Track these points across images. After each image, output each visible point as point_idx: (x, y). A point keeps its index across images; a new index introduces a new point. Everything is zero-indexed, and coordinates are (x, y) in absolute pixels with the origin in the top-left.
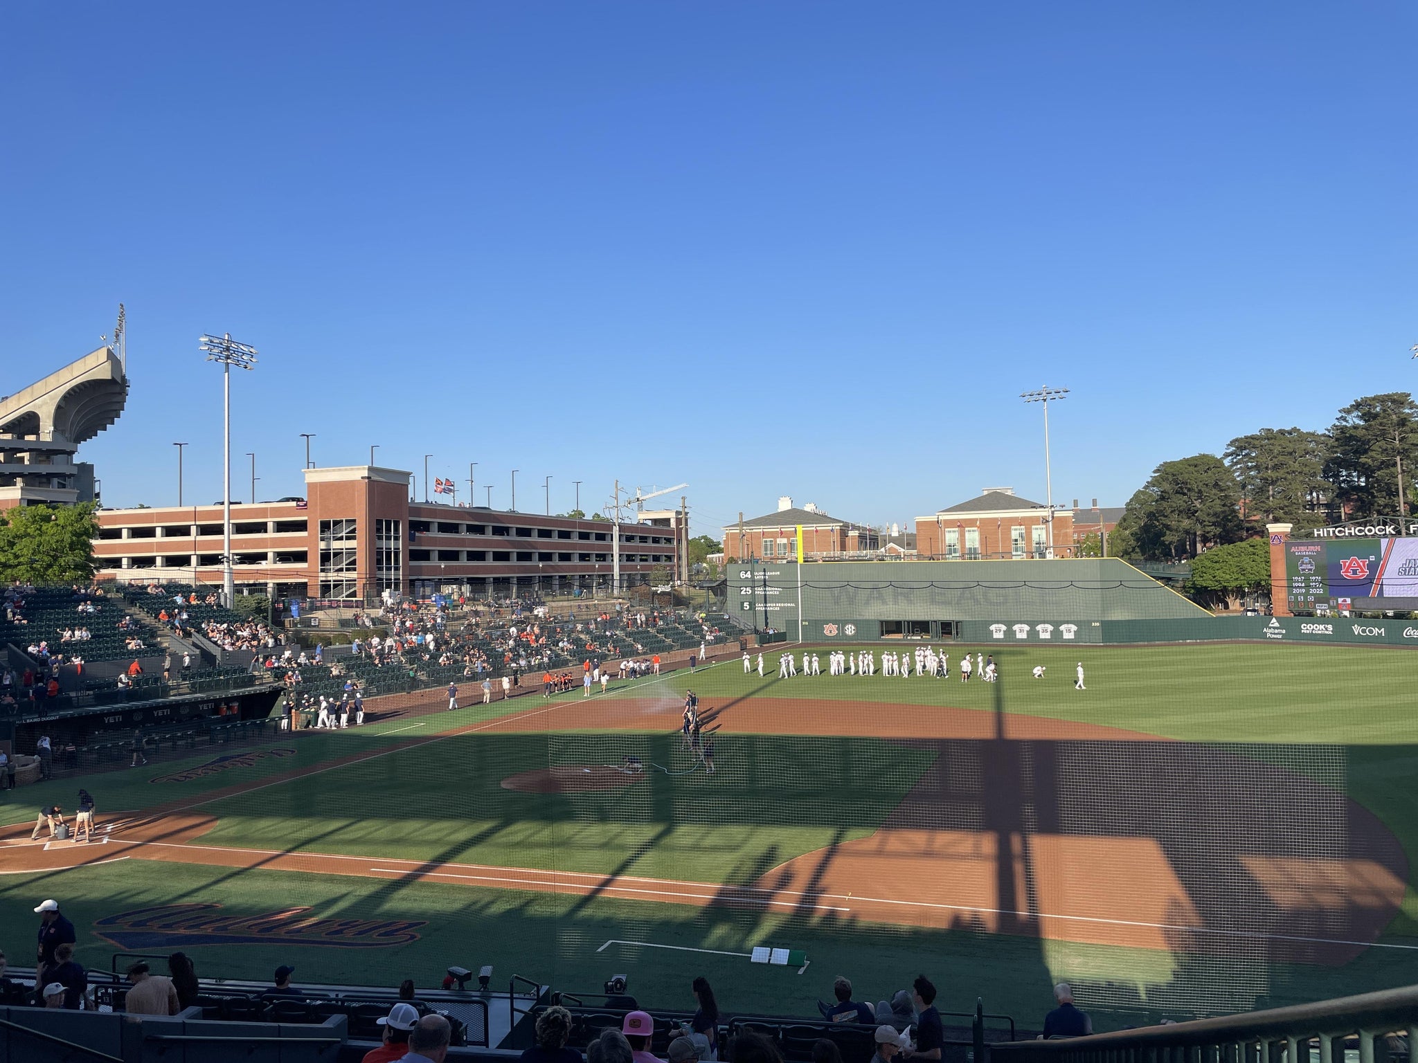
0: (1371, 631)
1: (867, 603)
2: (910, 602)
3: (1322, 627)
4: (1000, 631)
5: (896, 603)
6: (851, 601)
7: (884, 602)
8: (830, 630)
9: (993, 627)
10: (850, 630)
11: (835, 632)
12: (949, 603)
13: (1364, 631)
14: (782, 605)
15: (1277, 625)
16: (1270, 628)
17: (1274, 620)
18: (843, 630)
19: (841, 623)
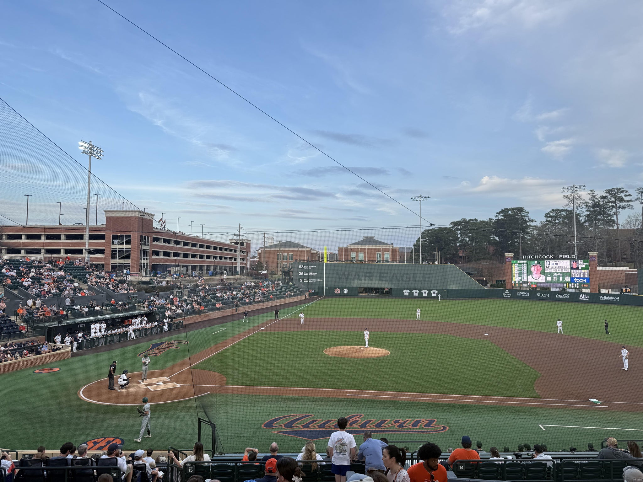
0: (544, 295)
1: (353, 280)
2: (371, 280)
3: (525, 293)
4: (407, 292)
5: (365, 280)
6: (347, 279)
7: (360, 280)
8: (337, 291)
9: (404, 291)
10: (346, 291)
11: (339, 292)
12: (387, 281)
13: (541, 295)
14: (317, 280)
15: (508, 292)
16: (505, 293)
17: (507, 290)
18: (343, 291)
19: (342, 289)
